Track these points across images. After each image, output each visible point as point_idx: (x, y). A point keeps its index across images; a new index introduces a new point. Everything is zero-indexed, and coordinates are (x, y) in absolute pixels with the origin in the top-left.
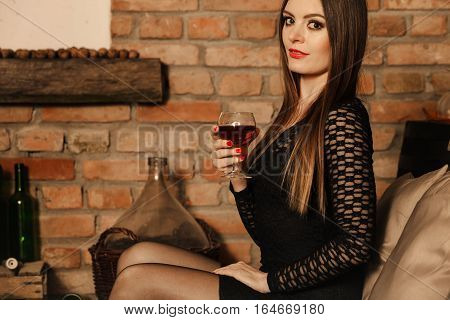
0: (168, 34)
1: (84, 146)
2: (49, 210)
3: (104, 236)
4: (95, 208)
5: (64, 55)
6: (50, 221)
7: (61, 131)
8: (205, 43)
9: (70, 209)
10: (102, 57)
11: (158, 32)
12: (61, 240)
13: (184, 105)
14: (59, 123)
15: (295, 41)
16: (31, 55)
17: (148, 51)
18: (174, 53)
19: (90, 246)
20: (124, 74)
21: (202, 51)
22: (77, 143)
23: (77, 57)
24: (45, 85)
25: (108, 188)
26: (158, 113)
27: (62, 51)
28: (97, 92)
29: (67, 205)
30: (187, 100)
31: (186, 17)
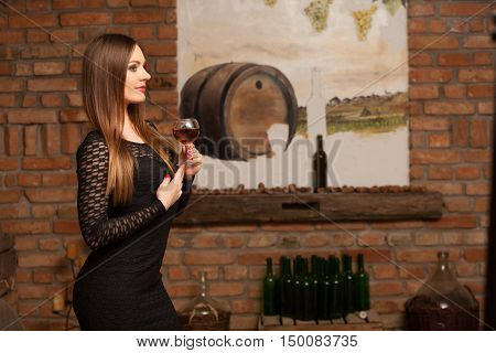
0: (444, 177)
1: (396, 243)
2: (375, 279)
4: (403, 278)
6: (377, 285)
7: (383, 234)
8: (466, 182)
9: (389, 279)
10: (407, 191)
11: (438, 176)
12: (384, 296)
16: (367, 191)
17: (432, 187)
18: (449, 187)
20: (421, 202)
21: (464, 187)
22: (393, 241)
23: (393, 192)
24: (375, 209)
25: (410, 266)
26: (439, 224)
29: (387, 276)
30: (455, 215)
31: (454, 166)
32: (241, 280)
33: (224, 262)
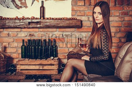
0: (82, 15)
1: (67, 36)
2: (60, 48)
3: (69, 53)
4: (68, 47)
5: (63, 19)
6: (60, 50)
7: (62, 33)
8: (89, 17)
9: (64, 48)
10: (70, 19)
11: (80, 14)
12: (62, 53)
13: (85, 28)
14: (61, 31)
15: (97, 18)
16: (56, 19)
17: (78, 18)
18: (83, 18)
19: (67, 54)
20: (74, 22)
21: (89, 18)
22: (65, 35)
23: (65, 19)
24: (59, 24)
26: (80, 30)
27: (62, 18)
28: (68, 26)
30: (86, 27)
31: (86, 11)
32: (15, 47)
33: (10, 41)
